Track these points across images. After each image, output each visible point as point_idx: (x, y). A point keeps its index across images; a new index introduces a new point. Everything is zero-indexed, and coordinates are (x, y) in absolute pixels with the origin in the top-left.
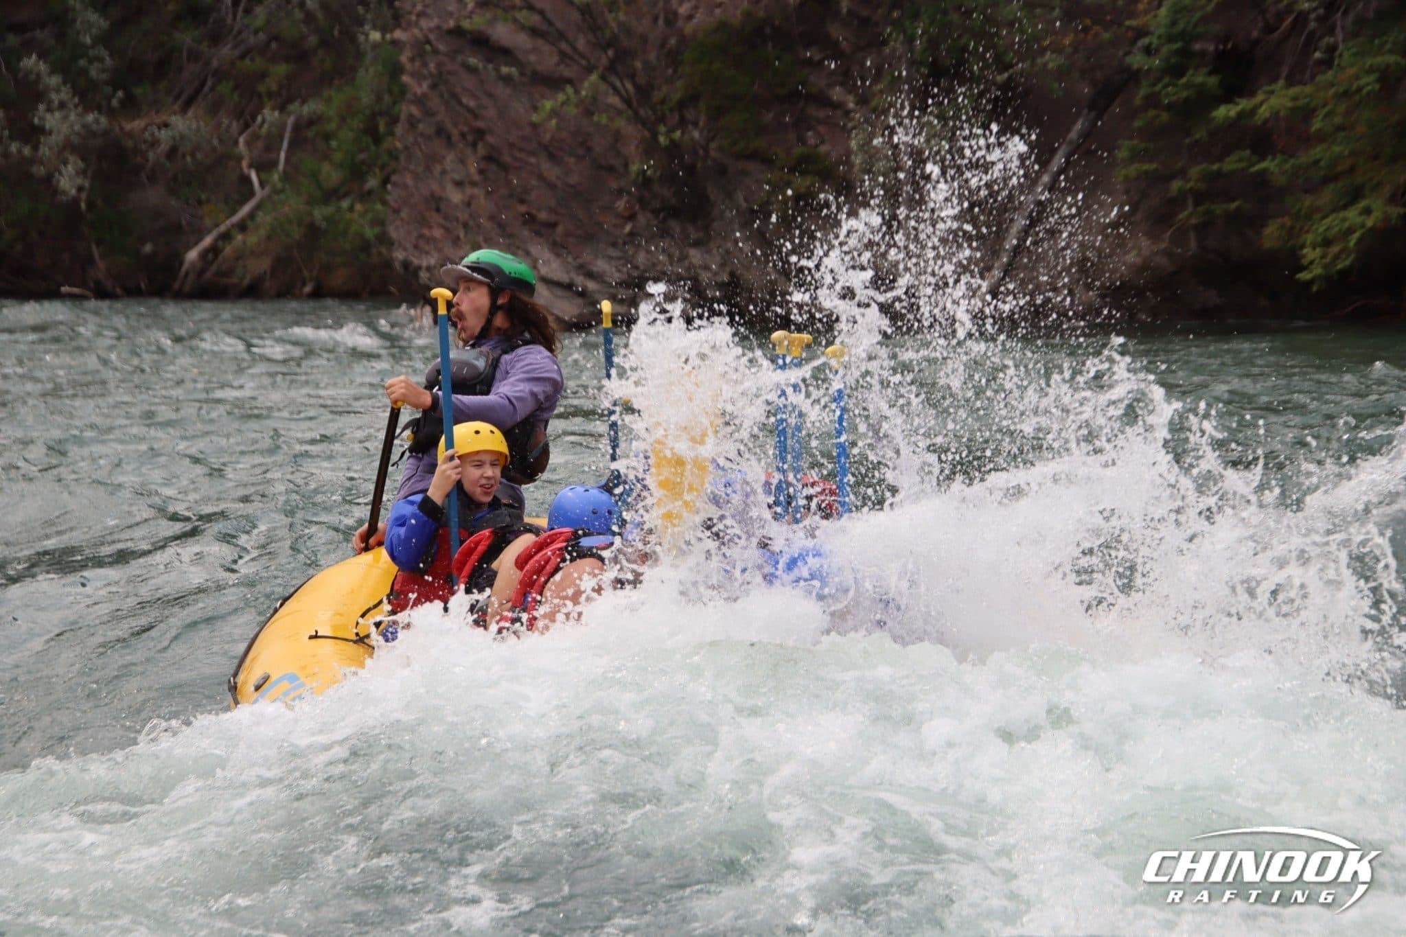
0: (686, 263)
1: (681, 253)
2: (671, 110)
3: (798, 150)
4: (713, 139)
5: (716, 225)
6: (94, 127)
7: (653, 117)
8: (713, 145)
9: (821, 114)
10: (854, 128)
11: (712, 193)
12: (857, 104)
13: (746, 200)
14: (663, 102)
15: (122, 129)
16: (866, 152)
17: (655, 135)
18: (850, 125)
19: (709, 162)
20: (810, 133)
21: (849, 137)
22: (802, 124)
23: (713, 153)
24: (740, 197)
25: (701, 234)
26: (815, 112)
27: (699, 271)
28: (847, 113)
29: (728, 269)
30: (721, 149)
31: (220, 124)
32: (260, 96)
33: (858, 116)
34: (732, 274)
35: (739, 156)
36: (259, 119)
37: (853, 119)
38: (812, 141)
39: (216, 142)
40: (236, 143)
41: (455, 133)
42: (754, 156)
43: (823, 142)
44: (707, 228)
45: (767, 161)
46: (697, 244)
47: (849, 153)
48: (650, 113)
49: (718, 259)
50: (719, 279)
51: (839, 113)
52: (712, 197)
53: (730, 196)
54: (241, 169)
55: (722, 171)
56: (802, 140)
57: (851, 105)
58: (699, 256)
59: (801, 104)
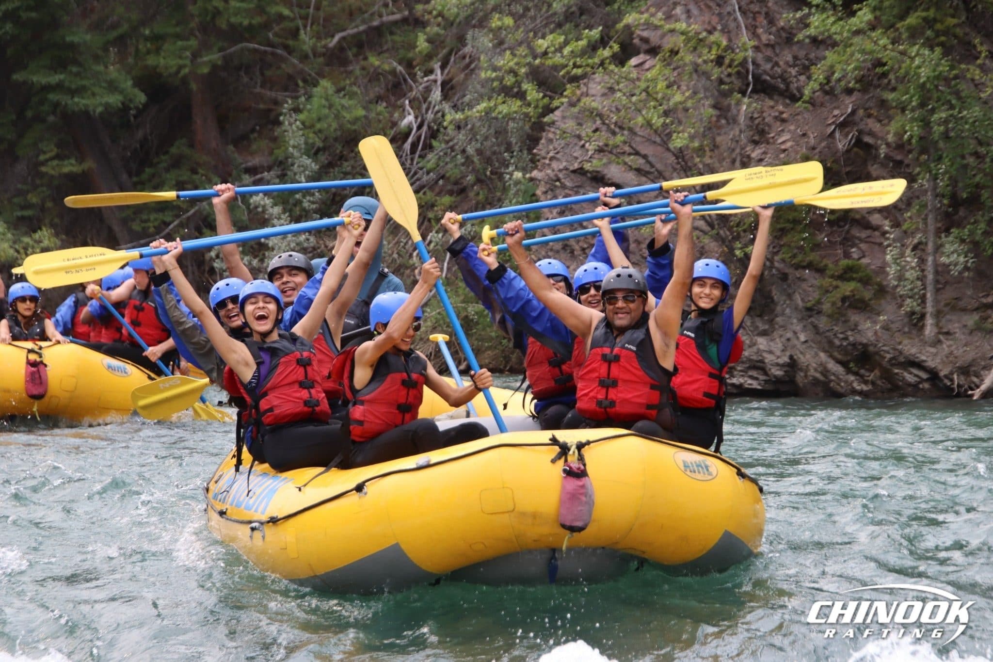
0: (755, 349)
1: (751, 341)
2: (745, 231)
3: (844, 262)
4: (776, 253)
5: (779, 319)
6: (306, 245)
7: (730, 237)
8: (776, 258)
9: (864, 234)
10: (889, 246)
11: (776, 294)
12: (891, 228)
13: (802, 300)
14: (738, 225)
15: (326, 247)
16: (898, 264)
17: (732, 250)
18: (886, 243)
19: (774, 271)
20: (853, 250)
21: (885, 253)
22: (848, 241)
23: (776, 264)
24: (798, 298)
25: (767, 327)
26: (856, 232)
27: (765, 355)
28: (884, 233)
29: (788, 354)
30: (783, 260)
31: (398, 242)
32: (429, 220)
33: (892, 236)
34: (791, 357)
35: (798, 267)
36: (429, 238)
37: (888, 239)
38: (855, 256)
39: (395, 256)
40: (411, 256)
41: (577, 247)
42: (810, 266)
43: (864, 256)
44: (771, 322)
45: (820, 271)
46: (764, 333)
47: (884, 265)
48: (728, 233)
49: (780, 345)
50: (781, 361)
51: (877, 233)
52: (775, 297)
53: (790, 296)
54: (414, 276)
55: (784, 277)
56: (847, 255)
57: (887, 228)
58: (765, 343)
59: (847, 227)
